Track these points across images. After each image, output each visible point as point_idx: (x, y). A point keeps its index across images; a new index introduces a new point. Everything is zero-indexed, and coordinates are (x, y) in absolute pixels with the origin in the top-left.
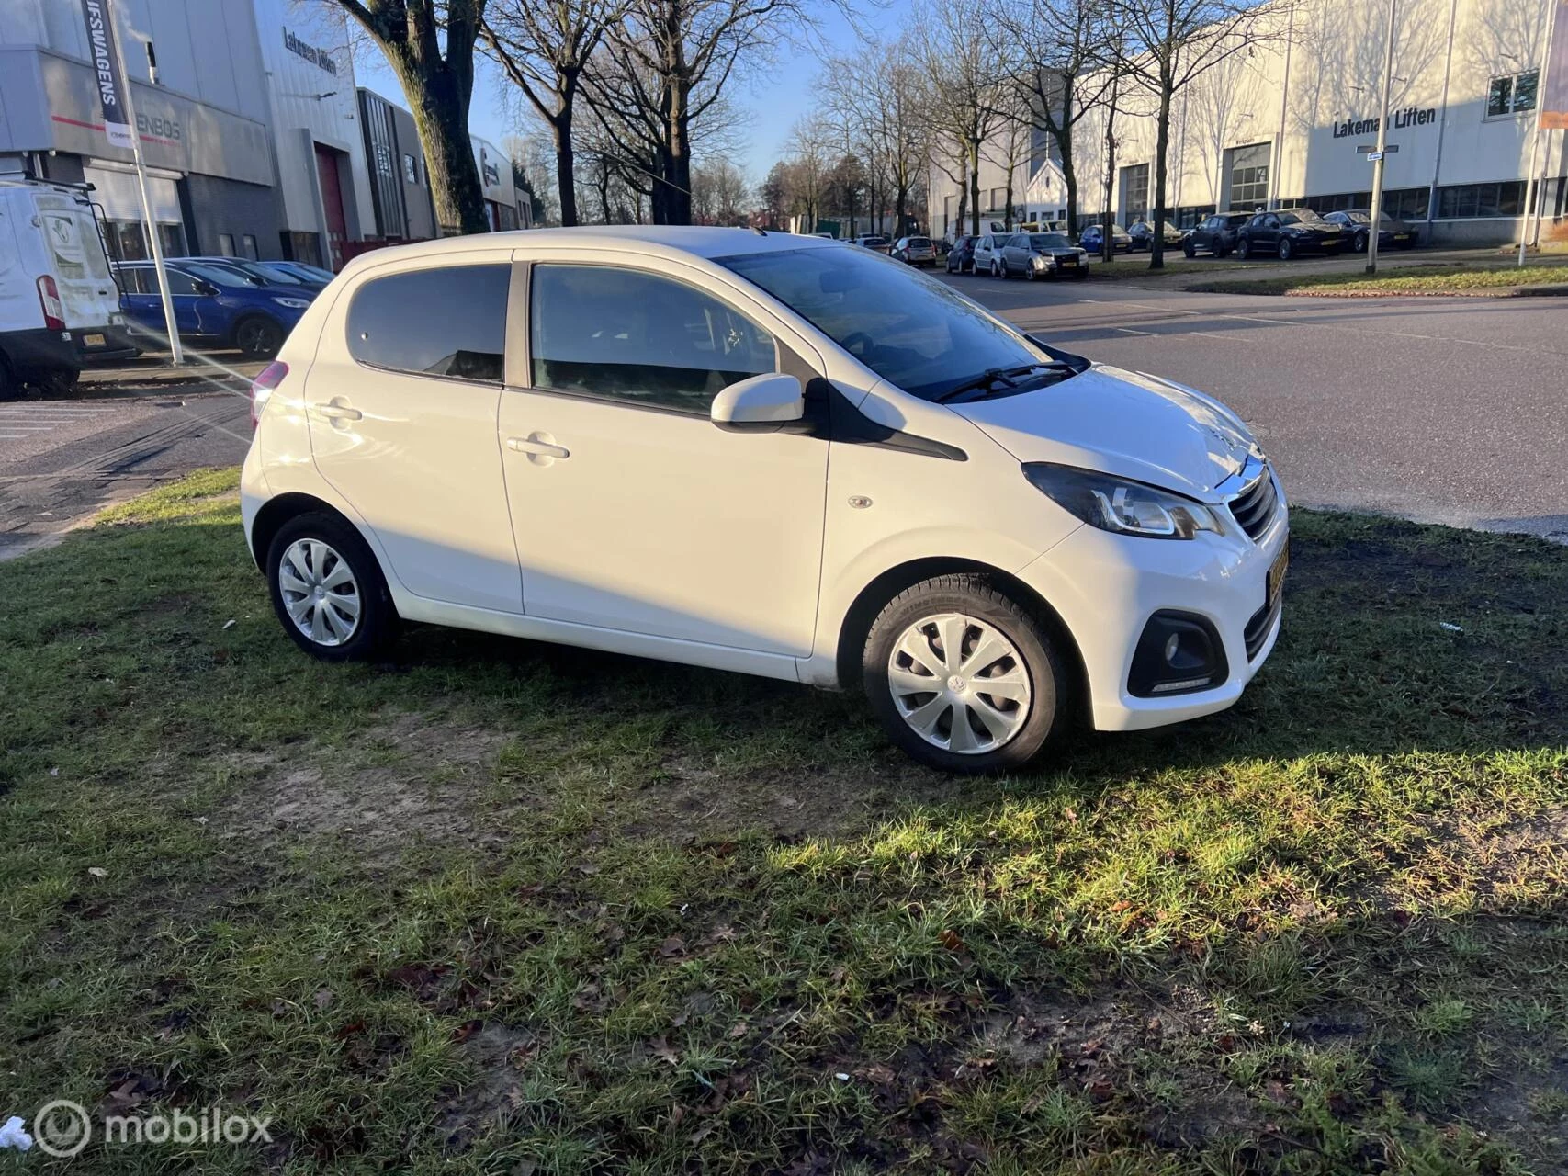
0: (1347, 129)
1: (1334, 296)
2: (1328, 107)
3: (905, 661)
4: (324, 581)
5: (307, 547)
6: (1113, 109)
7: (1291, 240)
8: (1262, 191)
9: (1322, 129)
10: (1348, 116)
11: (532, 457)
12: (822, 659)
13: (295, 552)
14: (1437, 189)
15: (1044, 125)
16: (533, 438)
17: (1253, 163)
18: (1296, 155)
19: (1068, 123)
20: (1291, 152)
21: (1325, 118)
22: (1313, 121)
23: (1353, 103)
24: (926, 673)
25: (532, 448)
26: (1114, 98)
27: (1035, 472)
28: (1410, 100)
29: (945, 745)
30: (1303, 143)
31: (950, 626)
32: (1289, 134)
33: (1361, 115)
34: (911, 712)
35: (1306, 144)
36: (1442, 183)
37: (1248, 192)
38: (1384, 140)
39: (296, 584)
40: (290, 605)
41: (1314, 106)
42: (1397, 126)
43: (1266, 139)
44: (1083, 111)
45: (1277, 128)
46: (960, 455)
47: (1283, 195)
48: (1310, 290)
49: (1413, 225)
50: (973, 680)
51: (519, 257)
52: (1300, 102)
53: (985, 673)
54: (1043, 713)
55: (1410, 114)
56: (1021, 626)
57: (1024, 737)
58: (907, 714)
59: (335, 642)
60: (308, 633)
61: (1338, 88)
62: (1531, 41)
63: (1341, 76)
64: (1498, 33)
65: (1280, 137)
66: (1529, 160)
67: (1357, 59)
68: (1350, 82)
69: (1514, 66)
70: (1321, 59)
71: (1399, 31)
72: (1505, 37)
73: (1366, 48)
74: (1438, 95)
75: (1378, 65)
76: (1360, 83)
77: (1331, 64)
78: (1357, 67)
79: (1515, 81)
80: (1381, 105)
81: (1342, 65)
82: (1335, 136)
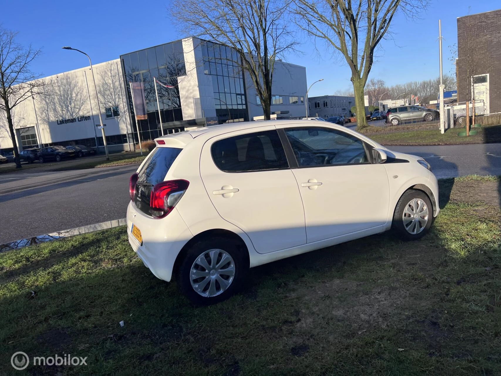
0: (62, 122)
2: (53, 115)
3: (405, 215)
4: (216, 267)
5: (208, 255)
7: (60, 155)
8: (35, 142)
9: (52, 122)
10: (61, 118)
13: (200, 259)
14: (97, 138)
16: (308, 182)
17: (30, 133)
18: (45, 130)
20: (43, 129)
21: (52, 118)
22: (49, 120)
23: (62, 114)
24: (410, 216)
28: (81, 113)
29: (415, 233)
30: (46, 127)
31: (413, 203)
32: (41, 124)
33: (66, 118)
35: (48, 127)
36: (98, 136)
37: (29, 142)
38: (102, 123)
39: (200, 274)
40: (196, 286)
41: (47, 115)
42: (79, 121)
43: (32, 125)
45: (35, 122)
47: (44, 142)
49: (94, 148)
50: (419, 214)
51: (279, 127)
52: (42, 114)
55: (82, 117)
58: (407, 229)
59: (221, 291)
60: (206, 295)
61: (55, 110)
62: (114, 98)
63: (55, 107)
64: (103, 96)
65: (37, 125)
66: (122, 129)
67: (59, 102)
68: (59, 109)
69: (111, 105)
70: (46, 101)
71: (71, 94)
72: (106, 97)
73: (62, 99)
74: (89, 112)
75: (67, 103)
76: (62, 109)
77: (50, 103)
78: (60, 104)
79: (112, 108)
80: (72, 115)
81: (54, 104)
82: (58, 124)
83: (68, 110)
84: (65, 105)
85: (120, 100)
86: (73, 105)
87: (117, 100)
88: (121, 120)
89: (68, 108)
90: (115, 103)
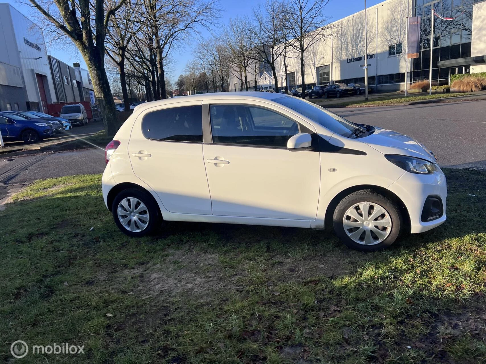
0: (351, 60)
1: (360, 107)
2: (345, 54)
3: (348, 218)
4: (135, 211)
5: (129, 201)
6: (285, 56)
7: (340, 92)
8: (328, 79)
9: (344, 61)
10: (350, 57)
11: (216, 164)
12: (319, 220)
13: (124, 202)
14: (377, 76)
15: (266, 62)
16: (216, 159)
17: (326, 71)
18: (337, 68)
19: (273, 61)
20: (336, 67)
21: (344, 57)
22: (341, 58)
23: (352, 53)
24: (356, 221)
25: (216, 162)
26: (285, 53)
27: (389, 157)
28: (367, 52)
29: (363, 243)
30: (338, 65)
31: (364, 206)
32: (335, 62)
33: (354, 56)
34: (351, 234)
35: (339, 65)
36: (379, 74)
37: (324, 79)
38: (367, 63)
39: (124, 213)
40: (121, 220)
41: (341, 54)
43: (328, 64)
44: (277, 57)
45: (331, 61)
46: (364, 154)
47: (334, 79)
48: (353, 106)
49: (372, 87)
50: (373, 222)
51: (204, 103)
52: (337, 53)
53: (376, 219)
54: (396, 230)
55: (368, 56)
56: (388, 204)
57: (390, 238)
58: (350, 235)
59: (140, 231)
60: (129, 229)
61: (347, 49)
62: (399, 34)
63: (348, 46)
64: (390, 33)
65: (332, 63)
66: (402, 67)
67: (351, 41)
68: (350, 47)
69: (395, 42)
70: (341, 41)
71: (362, 33)
72: (392, 33)
73: (354, 38)
74: (375, 50)
75: (357, 42)
76: (353, 47)
77: (344, 42)
78: (352, 43)
79: (396, 46)
80: (359, 54)
81: (347, 43)
82: (348, 62)
83: (357, 49)
84: (356, 44)
85: (405, 36)
86: (362, 43)
87: (402, 36)
88: (403, 58)
89: (357, 47)
90: (400, 40)
